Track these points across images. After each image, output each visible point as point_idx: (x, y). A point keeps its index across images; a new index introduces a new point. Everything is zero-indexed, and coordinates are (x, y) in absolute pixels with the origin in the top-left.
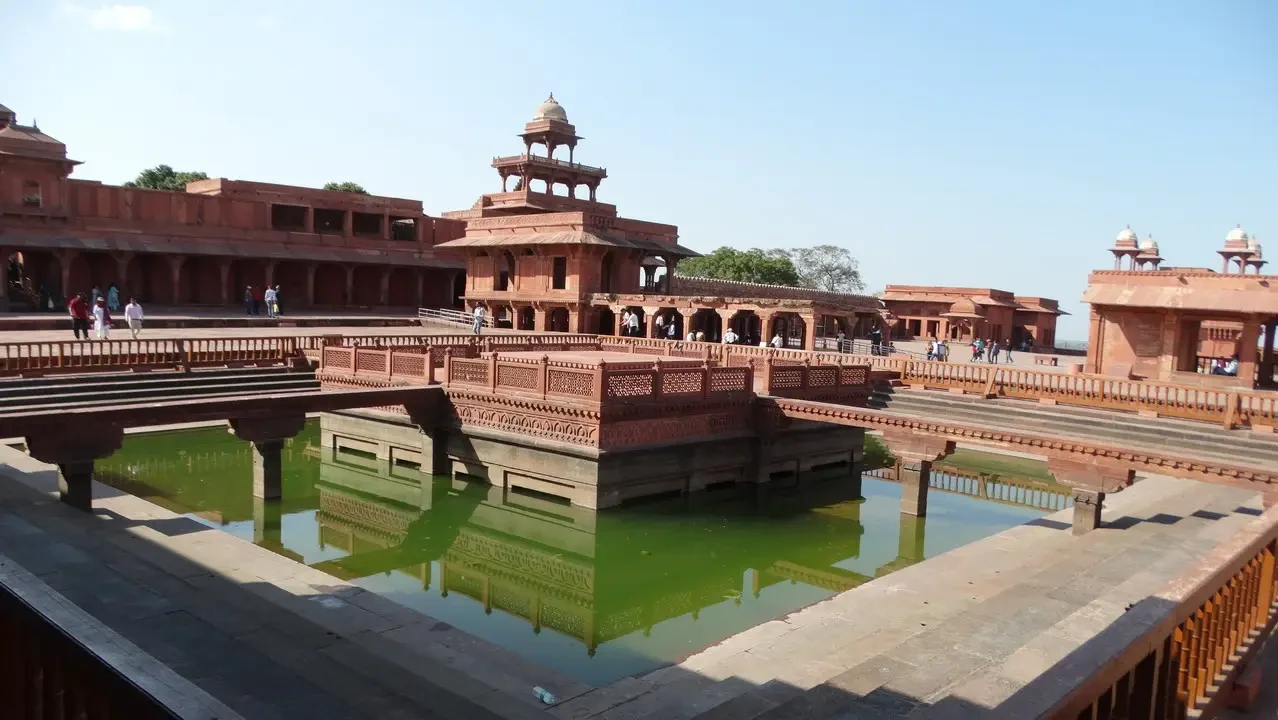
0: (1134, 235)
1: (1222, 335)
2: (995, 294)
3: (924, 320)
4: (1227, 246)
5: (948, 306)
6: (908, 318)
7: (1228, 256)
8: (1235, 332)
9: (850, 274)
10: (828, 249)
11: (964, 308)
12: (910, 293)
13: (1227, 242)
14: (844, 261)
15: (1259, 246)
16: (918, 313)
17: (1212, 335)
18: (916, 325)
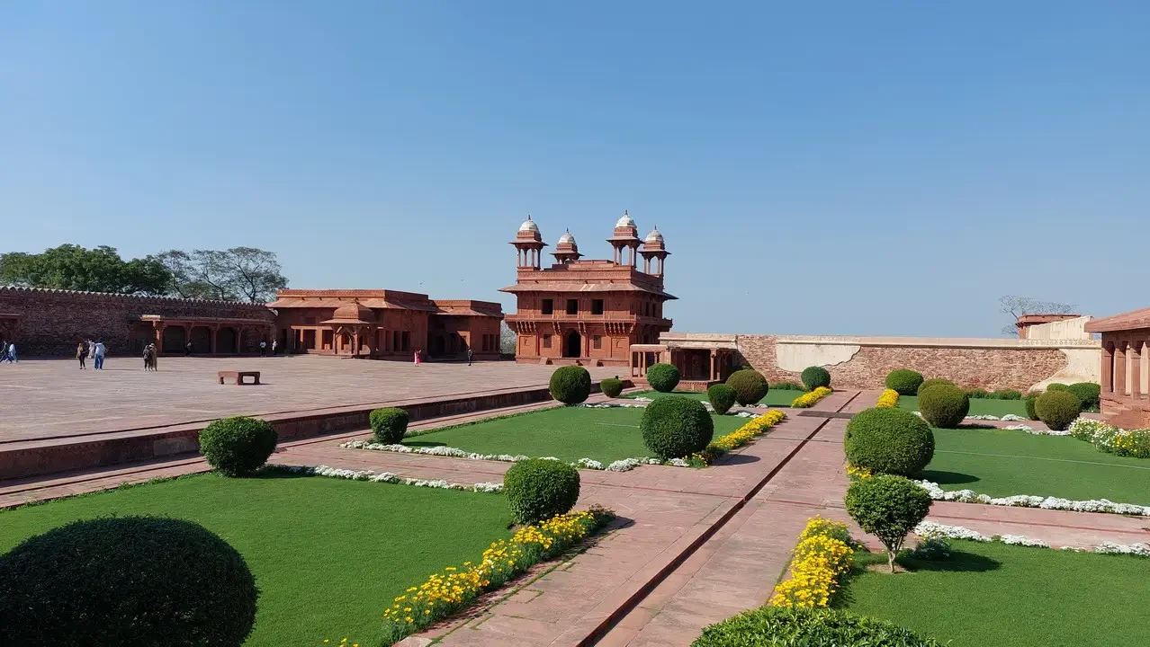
0: (535, 225)
1: (617, 329)
2: (390, 296)
3: (319, 330)
4: (616, 235)
5: (330, 312)
6: (302, 328)
7: (619, 244)
8: (628, 325)
9: (274, 281)
10: (242, 251)
11: (347, 313)
12: (303, 298)
13: (616, 230)
14: (264, 266)
15: (660, 236)
16: (311, 322)
17: (608, 330)
18: (310, 335)
